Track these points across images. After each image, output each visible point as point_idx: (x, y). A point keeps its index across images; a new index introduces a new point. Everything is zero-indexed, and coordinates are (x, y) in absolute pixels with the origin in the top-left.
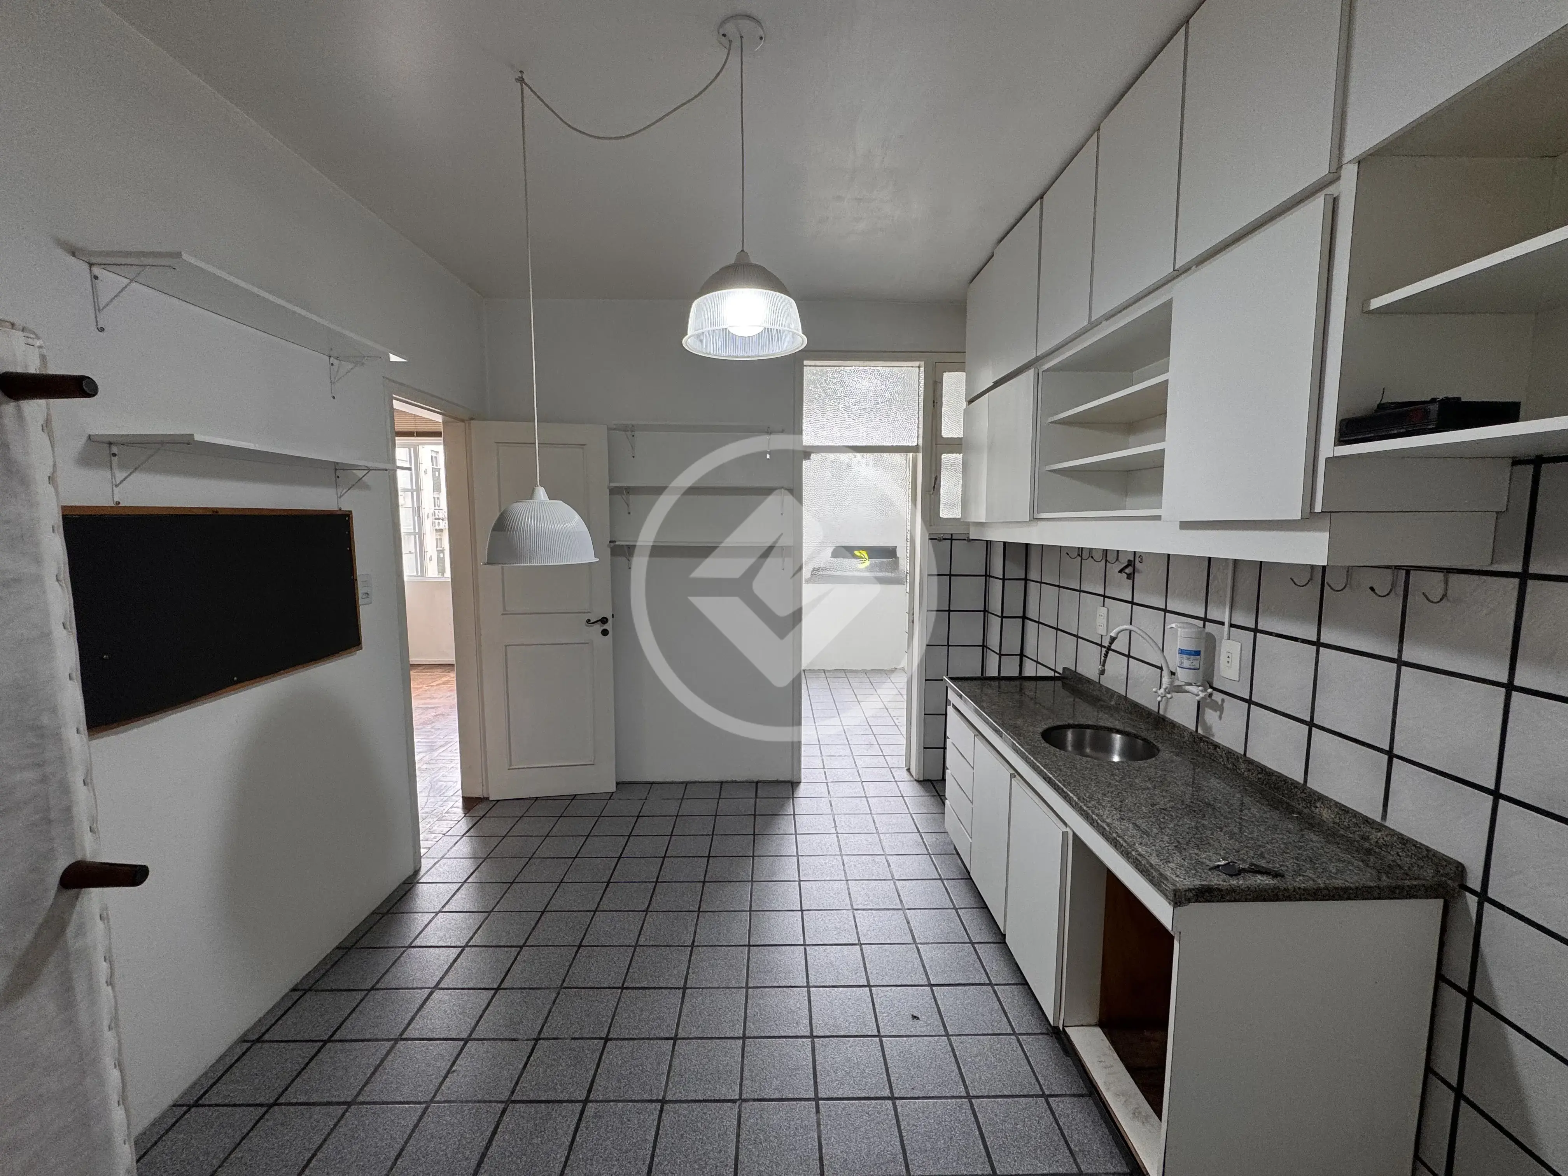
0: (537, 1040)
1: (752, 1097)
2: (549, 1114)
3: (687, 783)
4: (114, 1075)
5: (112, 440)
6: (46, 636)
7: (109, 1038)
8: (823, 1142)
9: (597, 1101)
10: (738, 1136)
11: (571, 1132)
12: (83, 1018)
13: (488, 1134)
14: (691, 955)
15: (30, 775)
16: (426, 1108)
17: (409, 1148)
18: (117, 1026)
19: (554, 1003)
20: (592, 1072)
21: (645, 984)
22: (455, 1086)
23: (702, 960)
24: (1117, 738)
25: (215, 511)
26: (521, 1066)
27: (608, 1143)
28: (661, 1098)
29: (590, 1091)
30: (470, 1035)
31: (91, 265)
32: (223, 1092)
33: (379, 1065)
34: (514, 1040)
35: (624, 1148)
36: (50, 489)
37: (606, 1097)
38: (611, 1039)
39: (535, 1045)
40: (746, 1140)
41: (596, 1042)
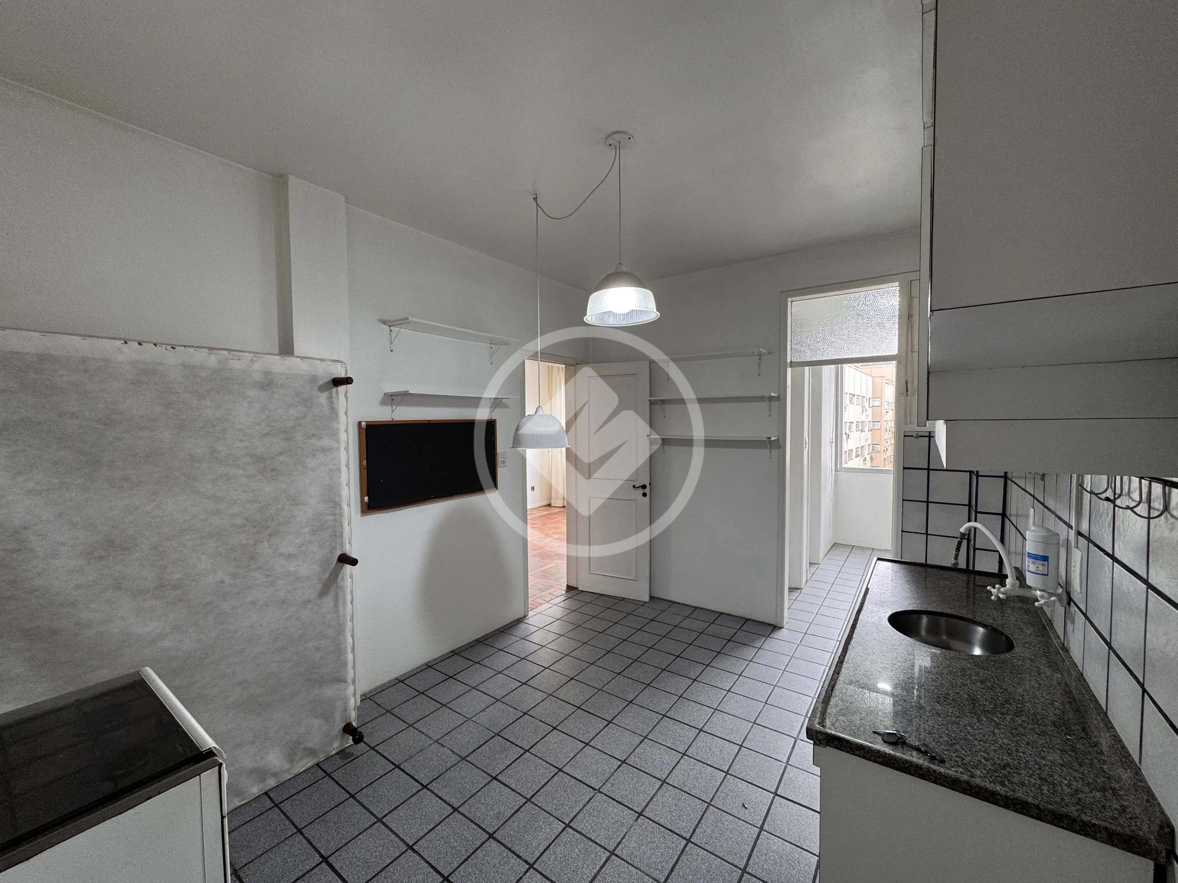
0: (525, 714)
1: (605, 793)
2: (509, 748)
3: (696, 608)
4: (350, 640)
5: (393, 394)
6: (339, 469)
7: (349, 624)
8: (627, 836)
9: (531, 753)
10: (584, 806)
11: (512, 760)
12: (341, 612)
13: (481, 743)
14: (626, 707)
15: (331, 518)
16: (467, 721)
17: (452, 733)
18: (353, 620)
19: (543, 701)
20: (538, 740)
21: (591, 711)
22: (483, 718)
23: (630, 712)
24: (981, 630)
25: (429, 421)
26: (511, 722)
27: (524, 774)
28: (560, 768)
29: (532, 747)
30: (501, 699)
31: (390, 326)
32: (412, 682)
33: (462, 695)
34: (516, 709)
35: (528, 780)
36: (345, 417)
37: (536, 754)
38: (556, 729)
39: (523, 715)
40: (587, 810)
41: (549, 727)
